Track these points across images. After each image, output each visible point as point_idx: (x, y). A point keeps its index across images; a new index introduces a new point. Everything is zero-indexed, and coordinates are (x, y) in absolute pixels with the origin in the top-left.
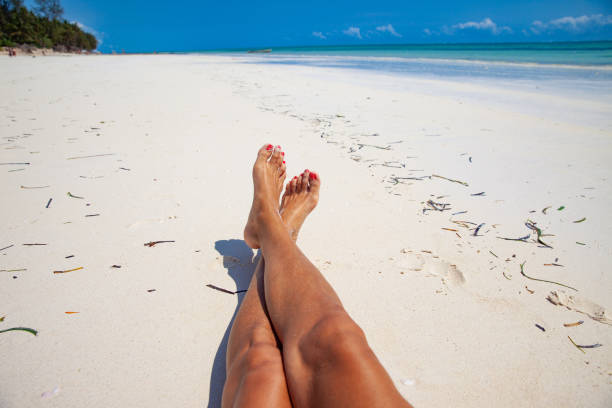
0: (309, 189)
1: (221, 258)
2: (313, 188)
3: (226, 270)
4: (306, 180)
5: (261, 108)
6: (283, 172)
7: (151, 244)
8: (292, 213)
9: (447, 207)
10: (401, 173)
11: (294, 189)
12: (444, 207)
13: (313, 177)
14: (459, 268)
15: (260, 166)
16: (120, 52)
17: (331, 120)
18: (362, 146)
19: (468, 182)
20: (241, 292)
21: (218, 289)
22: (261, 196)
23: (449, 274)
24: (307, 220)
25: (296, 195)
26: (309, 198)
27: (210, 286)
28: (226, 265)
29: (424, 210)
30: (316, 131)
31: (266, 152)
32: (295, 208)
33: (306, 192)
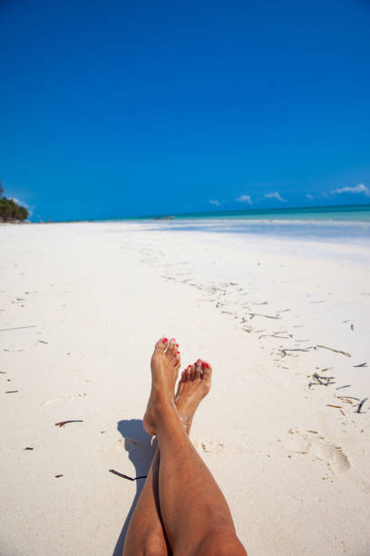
0: (202, 376)
1: (123, 439)
2: (205, 376)
3: (127, 454)
4: (199, 369)
5: (164, 277)
6: (178, 362)
7: (62, 424)
8: (186, 401)
9: (331, 381)
10: (288, 344)
11: (189, 377)
12: (328, 382)
13: (205, 366)
14: (344, 451)
15: (157, 359)
16: (47, 221)
17: (225, 288)
18: (253, 315)
19: (350, 353)
20: (140, 478)
21: (120, 475)
22: (158, 387)
23: (335, 457)
24: (200, 405)
25: (191, 383)
26: (202, 385)
27: (112, 471)
28: (127, 447)
29: (310, 385)
30: (213, 301)
31: (162, 345)
32: (189, 395)
33: (199, 380)
